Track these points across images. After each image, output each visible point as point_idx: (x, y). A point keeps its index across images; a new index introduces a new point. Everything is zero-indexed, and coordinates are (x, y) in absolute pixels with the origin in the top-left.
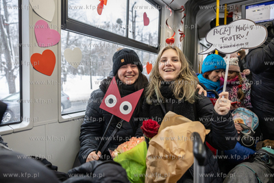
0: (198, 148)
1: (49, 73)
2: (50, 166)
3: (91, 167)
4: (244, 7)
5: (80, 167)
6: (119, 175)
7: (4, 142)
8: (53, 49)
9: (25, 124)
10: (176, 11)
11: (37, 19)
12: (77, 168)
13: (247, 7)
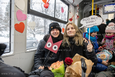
0: (83, 65)
1: (22, 32)
2: (21, 71)
3: (39, 71)
4: (104, 5)
5: (34, 71)
6: (51, 75)
7: (3, 60)
8: (24, 22)
9: (11, 53)
10: (75, 7)
11: (17, 9)
12: (33, 72)
13: (105, 6)
